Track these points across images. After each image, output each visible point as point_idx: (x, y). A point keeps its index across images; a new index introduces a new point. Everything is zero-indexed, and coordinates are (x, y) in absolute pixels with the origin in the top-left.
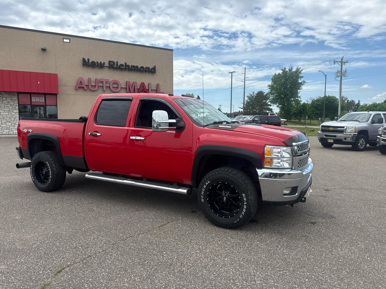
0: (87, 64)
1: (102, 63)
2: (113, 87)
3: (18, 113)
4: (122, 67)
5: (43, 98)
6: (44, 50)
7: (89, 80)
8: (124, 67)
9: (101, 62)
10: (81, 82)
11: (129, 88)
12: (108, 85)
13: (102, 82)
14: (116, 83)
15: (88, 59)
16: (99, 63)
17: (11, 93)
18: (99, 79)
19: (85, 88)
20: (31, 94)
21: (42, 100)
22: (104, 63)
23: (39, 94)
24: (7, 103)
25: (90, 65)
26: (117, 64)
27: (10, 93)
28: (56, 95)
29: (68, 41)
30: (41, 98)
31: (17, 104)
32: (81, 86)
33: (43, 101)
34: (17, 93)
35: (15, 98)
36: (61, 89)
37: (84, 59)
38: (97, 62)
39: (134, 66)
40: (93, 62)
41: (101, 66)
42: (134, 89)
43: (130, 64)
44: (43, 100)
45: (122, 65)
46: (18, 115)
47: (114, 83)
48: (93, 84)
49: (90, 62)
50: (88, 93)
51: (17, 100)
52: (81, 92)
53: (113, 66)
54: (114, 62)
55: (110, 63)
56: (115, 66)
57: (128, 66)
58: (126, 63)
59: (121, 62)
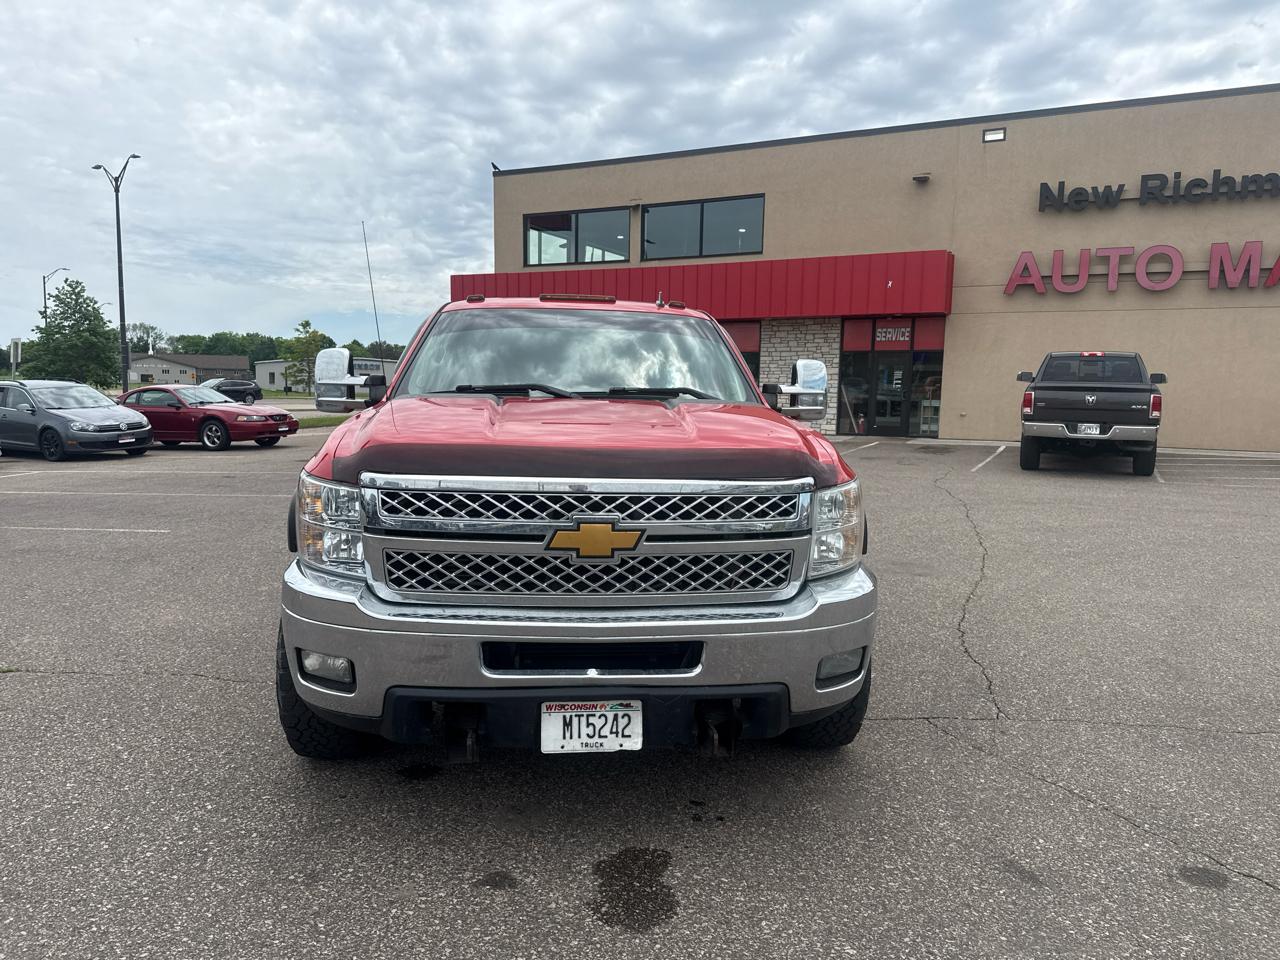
0: (1056, 202)
1: (1115, 188)
2: (1147, 273)
3: (836, 377)
4: (1198, 191)
5: (908, 329)
6: (922, 181)
7: (1059, 257)
8: (1209, 190)
9: (1110, 187)
10: (1026, 268)
11: (1222, 271)
12: (1127, 269)
13: (1105, 260)
14: (1161, 255)
15: (1062, 185)
16: (1101, 190)
17: (827, 320)
18: (1093, 251)
19: (1040, 287)
20: (875, 320)
21: (903, 335)
22: (1121, 187)
23: (894, 317)
24: (814, 349)
25: (1066, 204)
26: (1177, 184)
27: (821, 320)
28: (942, 317)
29: (1000, 136)
30: (903, 330)
31: (838, 352)
32: (1025, 283)
33: (907, 339)
34: (840, 319)
35: (835, 334)
36: (959, 297)
37: (1044, 187)
38: (1095, 189)
39: (1256, 179)
40: (1079, 193)
41: (1108, 200)
42: (1247, 271)
43: (1237, 172)
44: (907, 334)
45: (1198, 183)
46: (837, 382)
47: (1155, 259)
48: (1070, 271)
49: (1067, 192)
50: (1053, 303)
51: (838, 340)
52: (1025, 302)
53: (1157, 193)
54: (1162, 178)
55: (1147, 184)
56: (1168, 192)
57: (1229, 181)
58: (1217, 173)
59: (1199, 168)
